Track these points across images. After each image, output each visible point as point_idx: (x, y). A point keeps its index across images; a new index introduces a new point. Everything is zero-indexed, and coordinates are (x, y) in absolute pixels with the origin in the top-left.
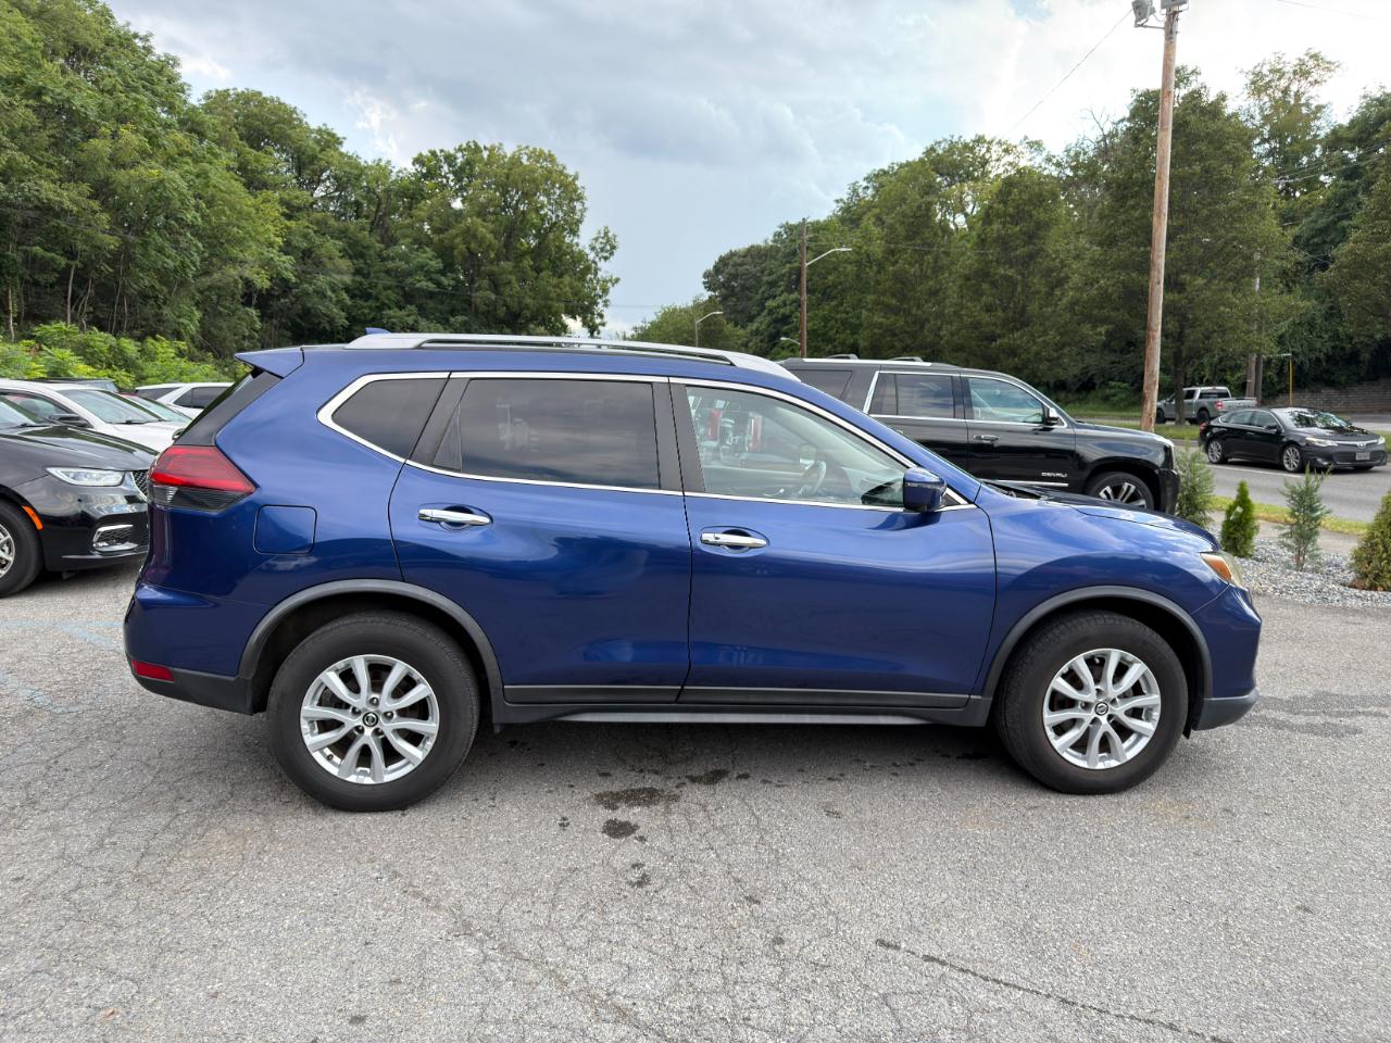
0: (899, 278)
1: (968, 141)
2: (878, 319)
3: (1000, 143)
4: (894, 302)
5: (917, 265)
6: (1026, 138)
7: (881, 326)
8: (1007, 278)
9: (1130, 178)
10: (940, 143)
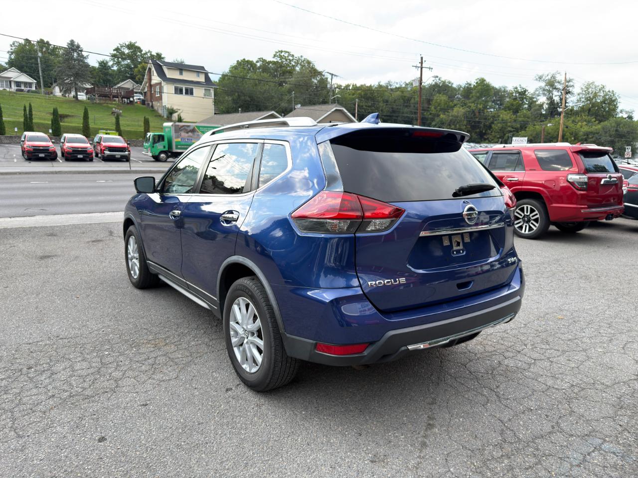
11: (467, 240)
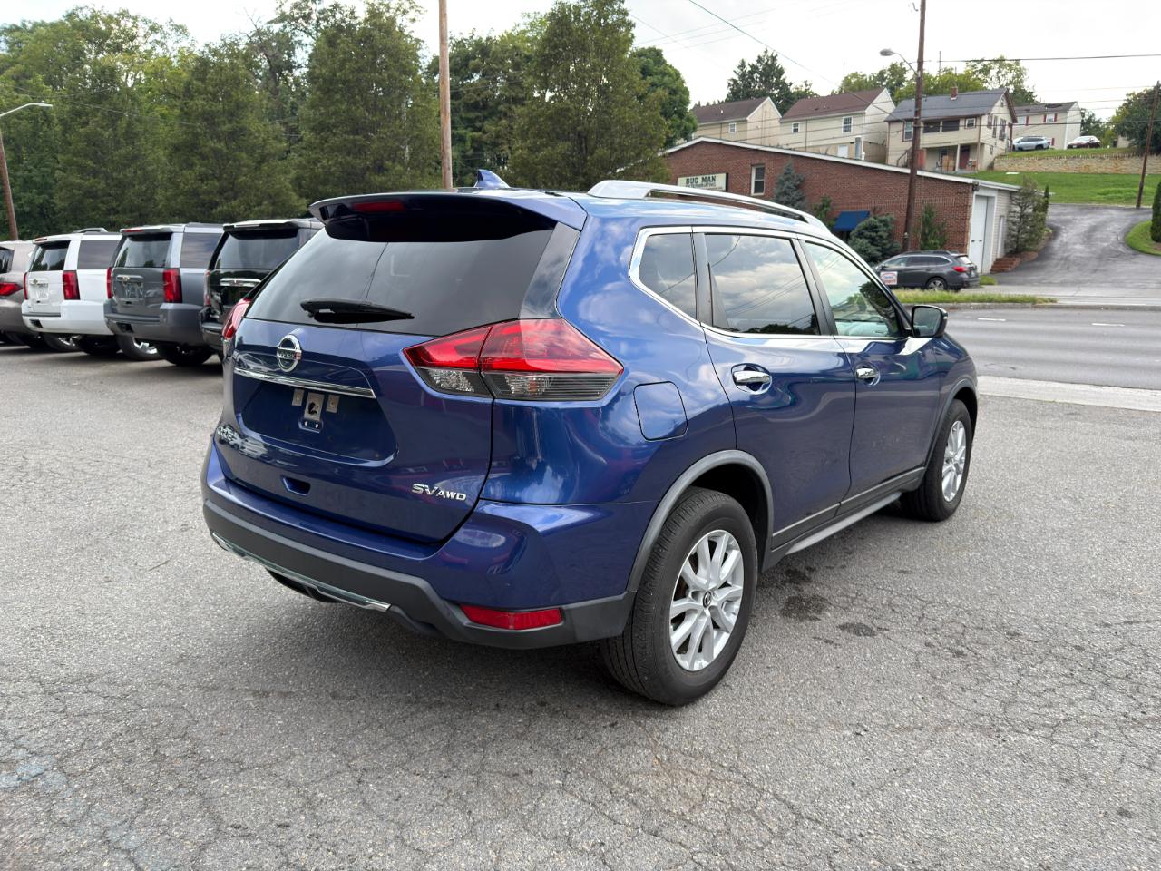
0: (92, 141)
1: (112, 12)
2: (75, 179)
3: (144, 20)
4: (90, 163)
5: (110, 129)
6: (171, 20)
7: (79, 187)
8: (215, 151)
9: (335, 75)
10: (81, 9)
11: (332, 408)
